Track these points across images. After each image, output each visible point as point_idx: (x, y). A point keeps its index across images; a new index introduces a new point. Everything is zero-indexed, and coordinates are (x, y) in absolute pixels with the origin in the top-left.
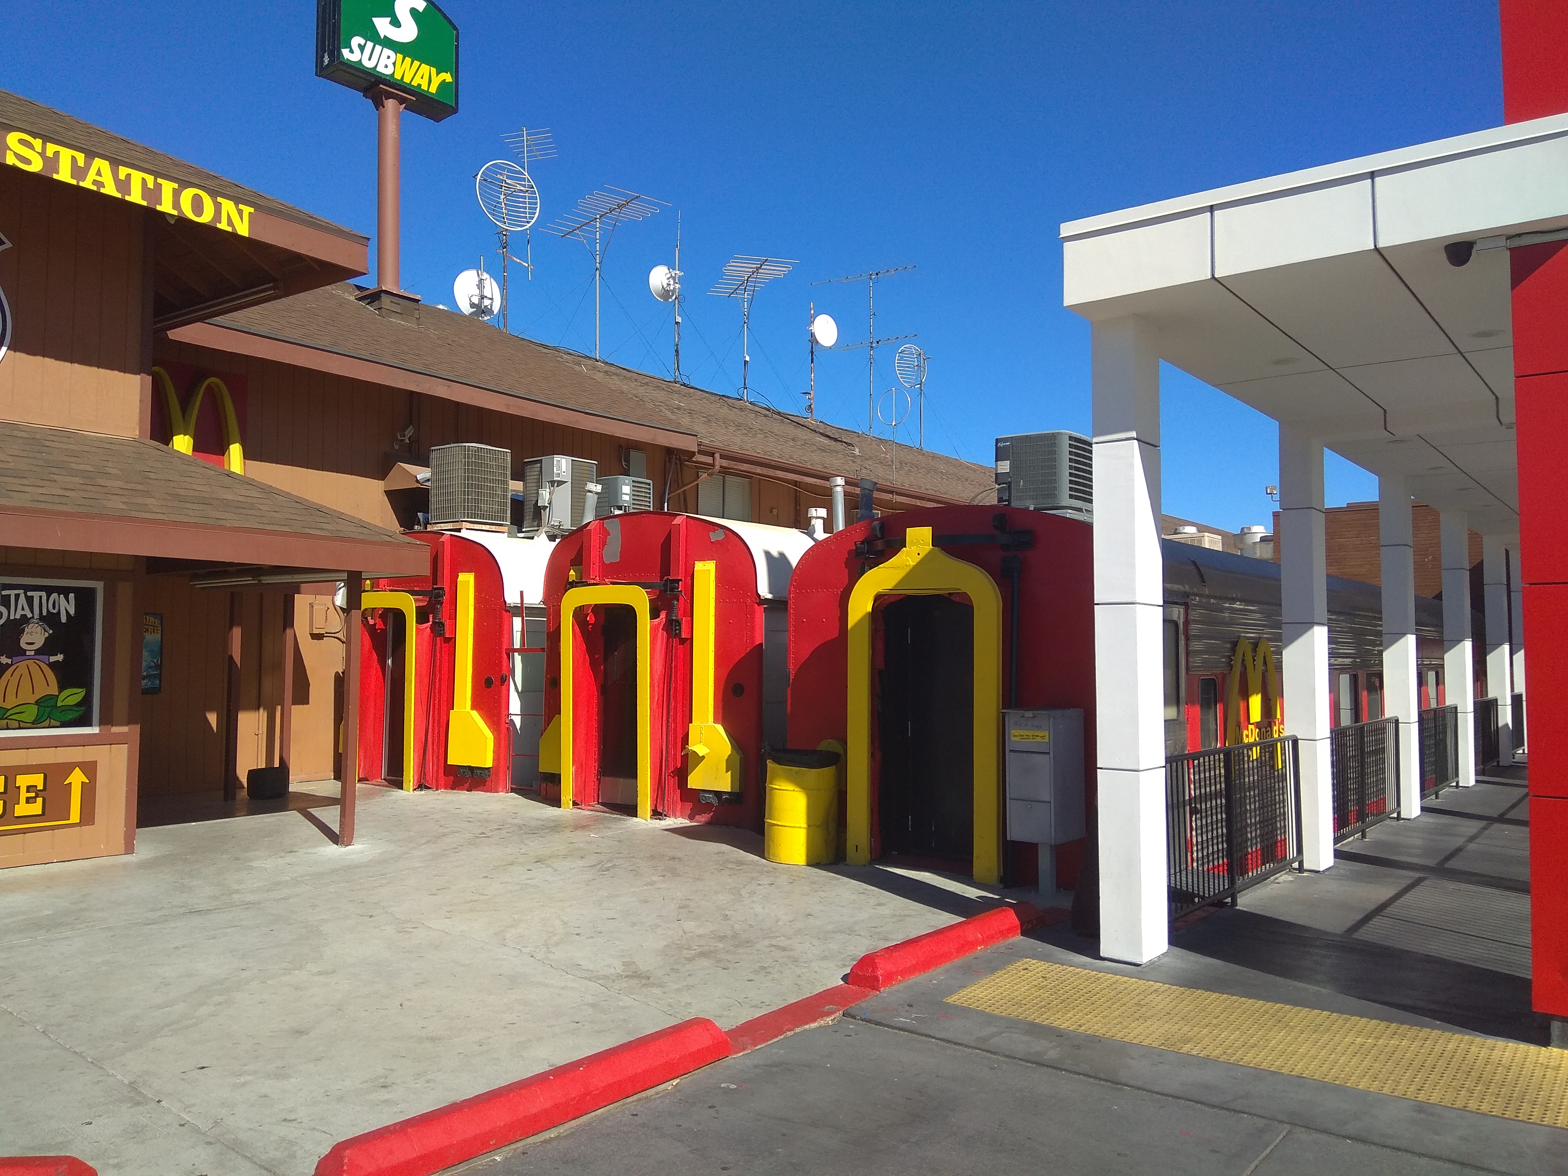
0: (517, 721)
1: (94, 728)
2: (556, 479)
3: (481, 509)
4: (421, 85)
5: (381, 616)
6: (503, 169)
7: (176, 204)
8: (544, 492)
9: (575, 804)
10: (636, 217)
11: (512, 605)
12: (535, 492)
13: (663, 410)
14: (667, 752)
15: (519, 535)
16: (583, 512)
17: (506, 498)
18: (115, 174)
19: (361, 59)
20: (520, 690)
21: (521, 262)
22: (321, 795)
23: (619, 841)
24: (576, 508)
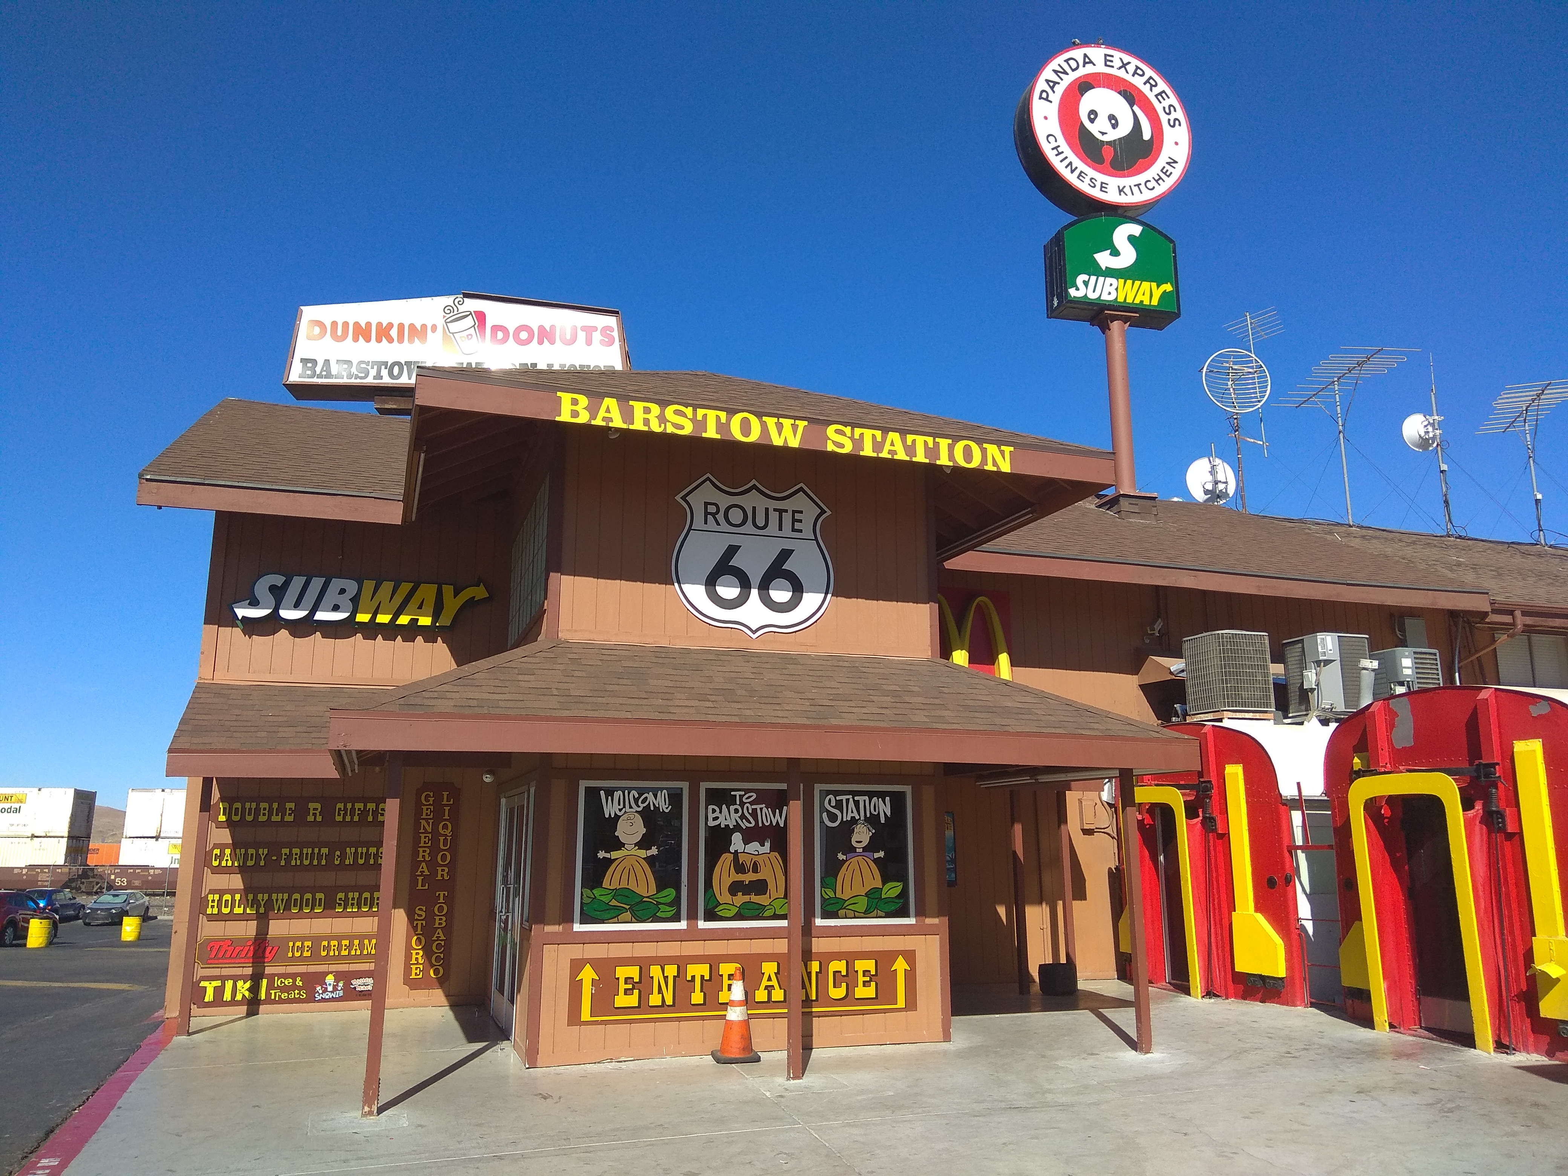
0: (1309, 926)
1: (911, 919)
2: (1321, 658)
3: (1242, 697)
4: (1143, 301)
5: (1148, 811)
6: (1229, 357)
7: (951, 457)
8: (1309, 673)
9: (1391, 1026)
10: (1381, 371)
11: (1289, 798)
12: (1299, 673)
13: (1439, 569)
14: (1506, 970)
15: (1286, 721)
16: (1359, 693)
17: (1268, 683)
18: (904, 441)
19: (1086, 294)
20: (1308, 893)
21: (1255, 441)
22: (1109, 995)
23: (1458, 1076)
24: (1348, 687)
